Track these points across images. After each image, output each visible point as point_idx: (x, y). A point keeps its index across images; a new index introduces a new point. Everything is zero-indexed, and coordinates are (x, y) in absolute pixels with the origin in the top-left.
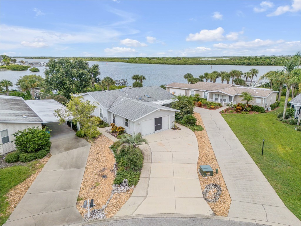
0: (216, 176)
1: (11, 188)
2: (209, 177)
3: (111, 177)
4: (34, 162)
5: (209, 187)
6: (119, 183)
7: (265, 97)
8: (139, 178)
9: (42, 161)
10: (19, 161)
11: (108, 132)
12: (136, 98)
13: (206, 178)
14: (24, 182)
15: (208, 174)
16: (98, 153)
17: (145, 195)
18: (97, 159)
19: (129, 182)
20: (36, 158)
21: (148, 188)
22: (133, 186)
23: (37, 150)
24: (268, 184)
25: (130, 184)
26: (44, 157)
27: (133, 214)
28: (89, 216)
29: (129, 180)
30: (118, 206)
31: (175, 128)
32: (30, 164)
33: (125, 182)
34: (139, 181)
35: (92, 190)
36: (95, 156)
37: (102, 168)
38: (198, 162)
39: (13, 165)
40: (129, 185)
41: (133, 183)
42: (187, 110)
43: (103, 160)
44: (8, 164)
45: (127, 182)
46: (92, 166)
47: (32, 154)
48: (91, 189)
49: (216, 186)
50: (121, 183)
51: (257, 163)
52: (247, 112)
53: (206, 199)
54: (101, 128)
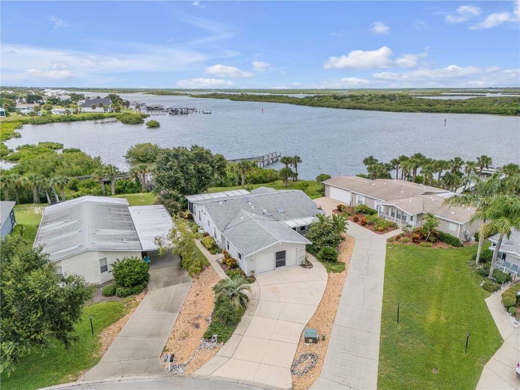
0: (320, 344)
1: (105, 327)
2: (312, 344)
3: (204, 327)
4: (129, 298)
5: (305, 357)
6: (208, 337)
7: (462, 224)
8: (232, 334)
9: (138, 298)
10: (115, 295)
11: (218, 262)
12: (264, 213)
13: (308, 344)
14: (117, 322)
15: (311, 340)
16: (197, 295)
17: (231, 356)
18: (195, 303)
19: (219, 338)
20: (132, 293)
21: (237, 348)
22: (222, 343)
23: (133, 285)
24: (376, 364)
25: (219, 340)
26: (140, 292)
27: (212, 375)
28: (169, 370)
29: (219, 336)
30: (200, 363)
31: (306, 265)
32: (125, 300)
33: (214, 338)
34: (231, 338)
35: (180, 342)
36: (193, 298)
37: (196, 316)
38: (309, 322)
39: (109, 299)
40: (219, 342)
41: (223, 339)
42: (329, 238)
43: (201, 305)
44: (104, 298)
45: (216, 338)
46: (187, 312)
47: (128, 289)
48: (180, 340)
49: (313, 356)
50: (210, 338)
51: (382, 333)
52: (429, 244)
53: (292, 371)
54: (212, 254)
